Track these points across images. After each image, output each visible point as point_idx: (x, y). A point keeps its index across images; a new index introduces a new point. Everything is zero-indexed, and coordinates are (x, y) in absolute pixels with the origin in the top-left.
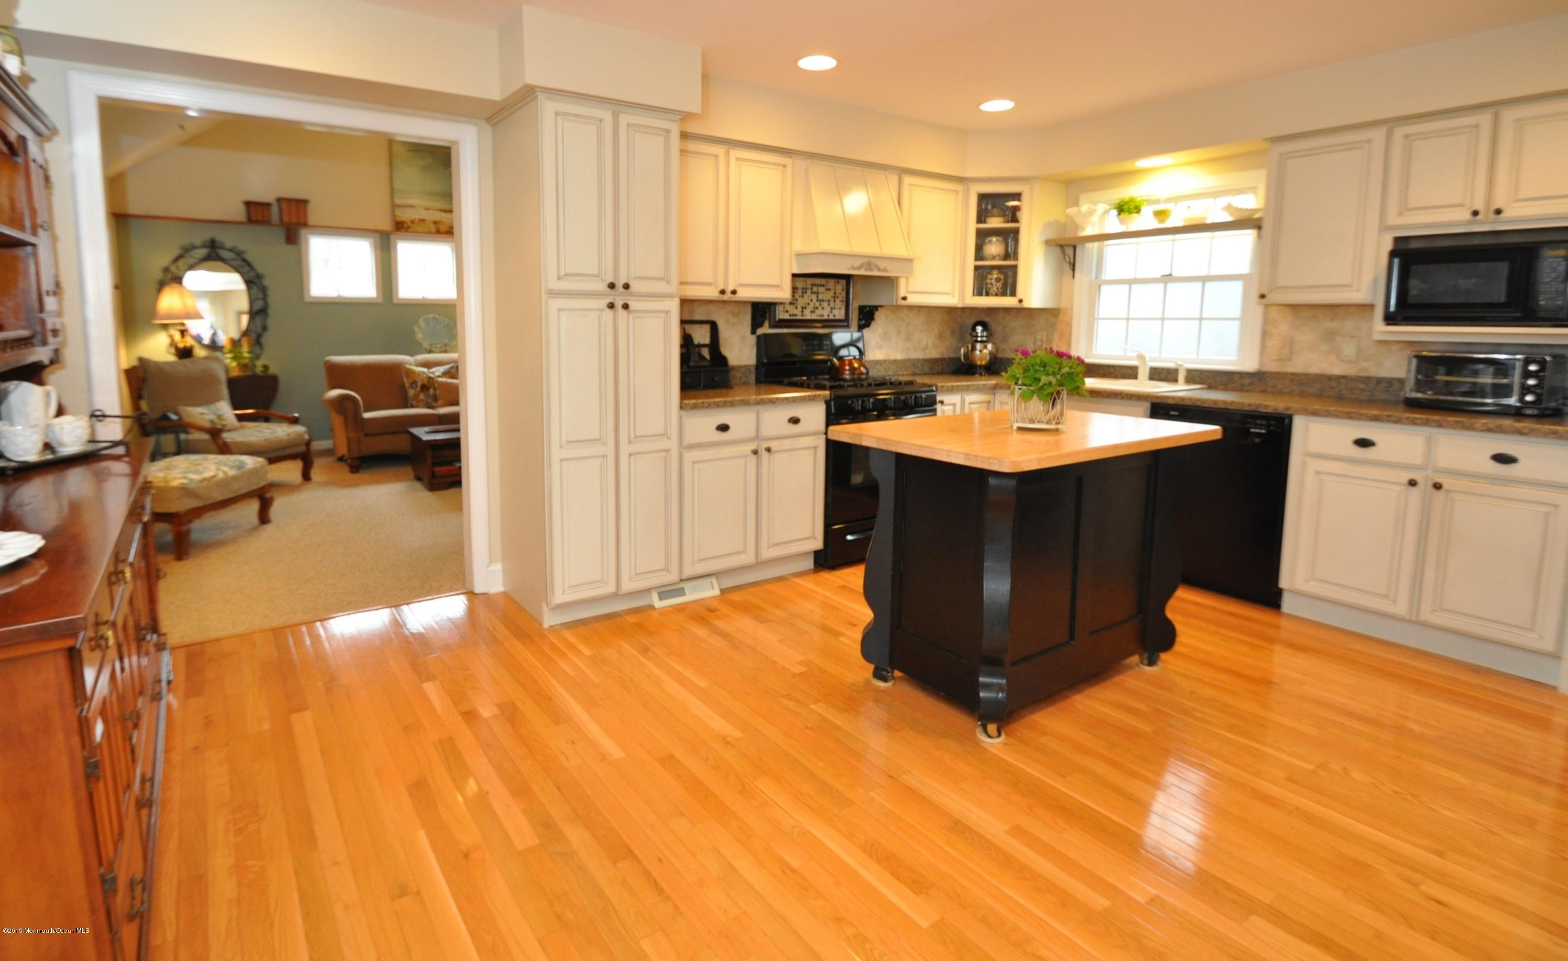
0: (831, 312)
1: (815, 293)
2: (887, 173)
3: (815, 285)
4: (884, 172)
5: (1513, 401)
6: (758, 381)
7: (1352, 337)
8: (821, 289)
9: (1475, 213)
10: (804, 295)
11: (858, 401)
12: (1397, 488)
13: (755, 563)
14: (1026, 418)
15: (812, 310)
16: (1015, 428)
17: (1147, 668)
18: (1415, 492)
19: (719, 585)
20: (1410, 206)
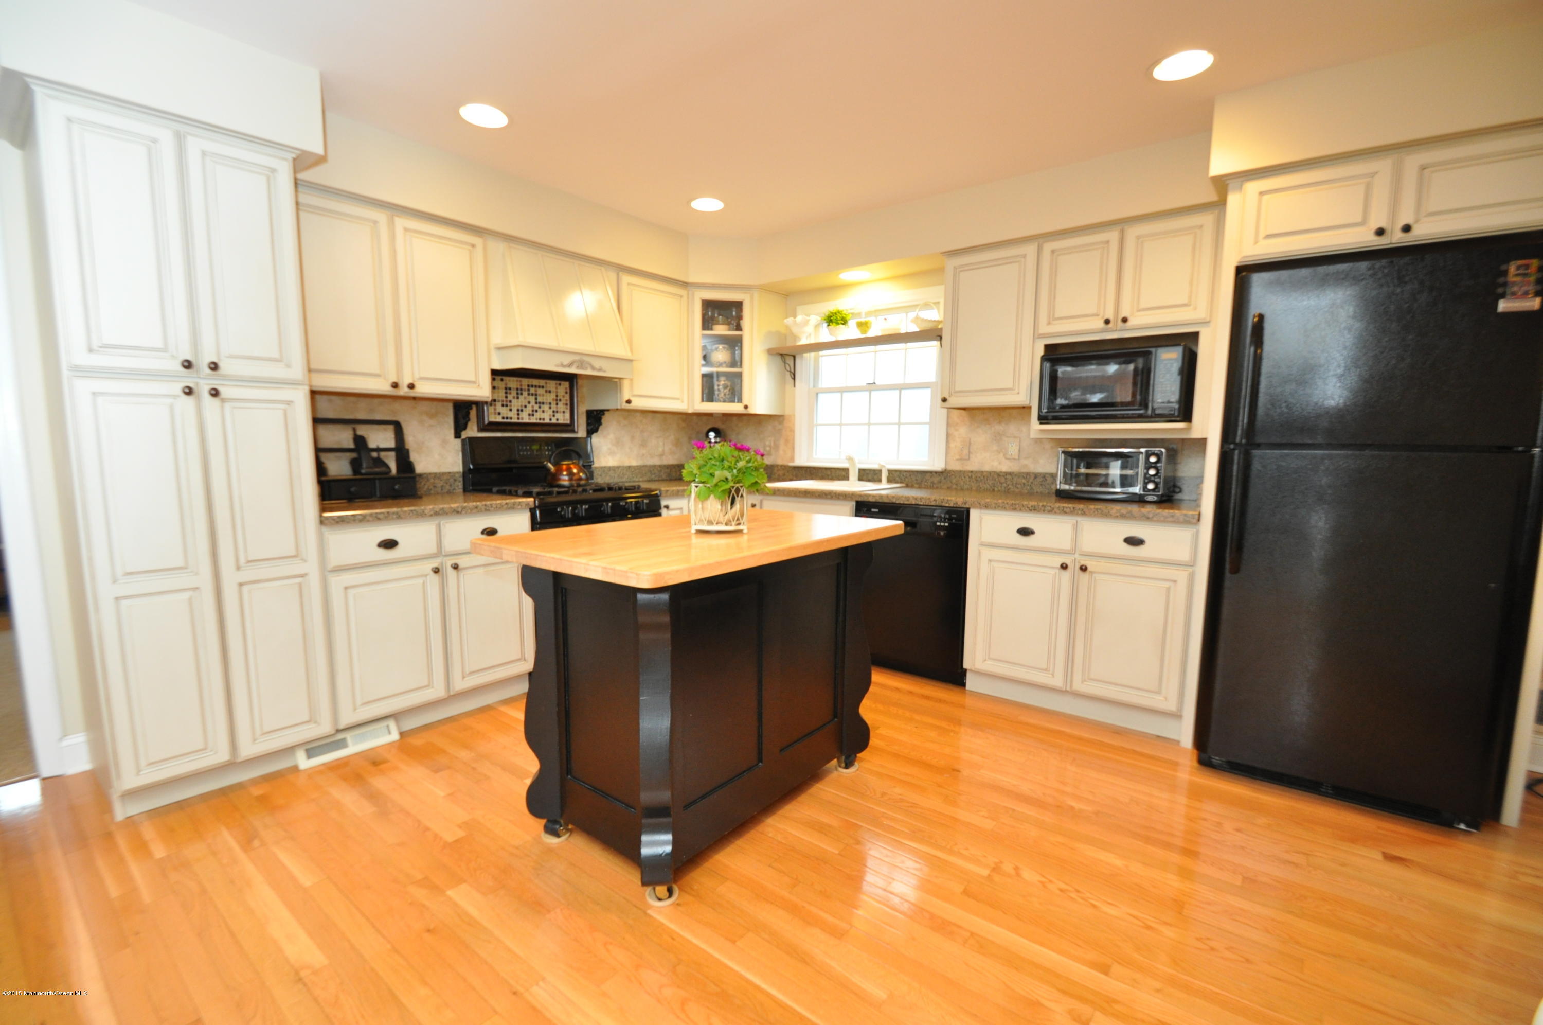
0: (554, 416)
1: (532, 395)
2: (603, 268)
3: (532, 386)
4: (599, 267)
5: (1137, 490)
6: (465, 490)
7: (1015, 437)
8: (540, 391)
9: (1107, 322)
10: (520, 396)
11: (568, 508)
12: (1053, 572)
13: (446, 696)
14: (704, 520)
15: (531, 413)
16: (693, 531)
17: (845, 771)
18: (1066, 575)
19: (399, 727)
20: (1057, 316)
